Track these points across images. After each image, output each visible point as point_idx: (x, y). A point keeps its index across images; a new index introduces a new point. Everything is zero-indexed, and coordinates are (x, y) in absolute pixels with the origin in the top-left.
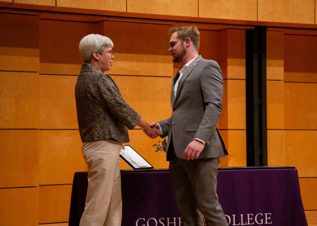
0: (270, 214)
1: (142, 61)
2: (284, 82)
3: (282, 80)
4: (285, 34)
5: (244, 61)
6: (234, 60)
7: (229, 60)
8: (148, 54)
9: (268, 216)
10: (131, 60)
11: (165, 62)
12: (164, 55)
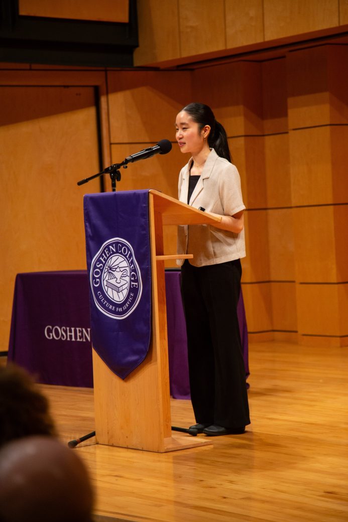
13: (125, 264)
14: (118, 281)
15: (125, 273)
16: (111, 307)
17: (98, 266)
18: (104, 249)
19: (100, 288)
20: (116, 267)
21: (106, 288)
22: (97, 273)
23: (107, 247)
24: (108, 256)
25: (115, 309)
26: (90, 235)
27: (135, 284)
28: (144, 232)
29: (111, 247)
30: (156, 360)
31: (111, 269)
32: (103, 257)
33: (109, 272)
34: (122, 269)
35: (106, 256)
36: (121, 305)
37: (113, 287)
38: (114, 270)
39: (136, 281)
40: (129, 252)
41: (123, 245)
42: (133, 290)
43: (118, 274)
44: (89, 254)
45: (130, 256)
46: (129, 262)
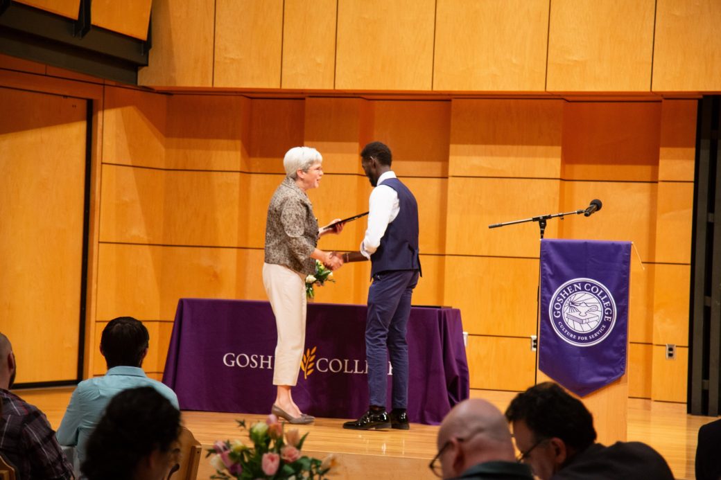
1: (508, 155)
5: (693, 151)
6: (672, 150)
7: (663, 151)
8: (518, 144)
10: (492, 154)
11: (547, 156)
12: (546, 144)
13: (595, 300)
14: (583, 314)
15: (594, 308)
16: (571, 336)
17: (559, 300)
18: (568, 286)
19: (561, 319)
20: (580, 302)
21: (567, 319)
22: (558, 306)
23: (572, 285)
25: (577, 337)
26: (549, 275)
27: (608, 317)
28: (625, 276)
29: (575, 285)
30: (627, 382)
31: (573, 304)
32: (563, 293)
33: (571, 306)
34: (589, 305)
35: (568, 292)
36: (587, 335)
37: (576, 319)
38: (578, 304)
39: (611, 315)
40: (602, 291)
41: (593, 285)
42: (605, 323)
43: (583, 309)
44: (545, 289)
45: (603, 295)
46: (602, 299)
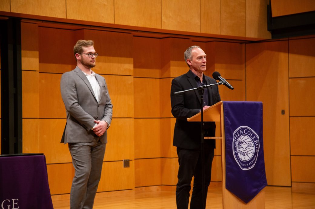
0: (17, 200)
2: (40, 73)
3: (38, 71)
4: (39, 26)
9: (15, 201)
13: (249, 140)
15: (250, 145)
16: (241, 163)
20: (243, 142)
23: (239, 131)
24: (239, 136)
25: (243, 165)
26: (230, 124)
27: (257, 150)
31: (240, 143)
32: (235, 136)
33: (239, 145)
34: (247, 143)
36: (248, 162)
37: (241, 153)
38: (242, 143)
39: (258, 148)
40: (252, 134)
41: (248, 130)
42: (256, 154)
43: (244, 146)
44: (228, 135)
45: (253, 136)
46: (253, 139)
